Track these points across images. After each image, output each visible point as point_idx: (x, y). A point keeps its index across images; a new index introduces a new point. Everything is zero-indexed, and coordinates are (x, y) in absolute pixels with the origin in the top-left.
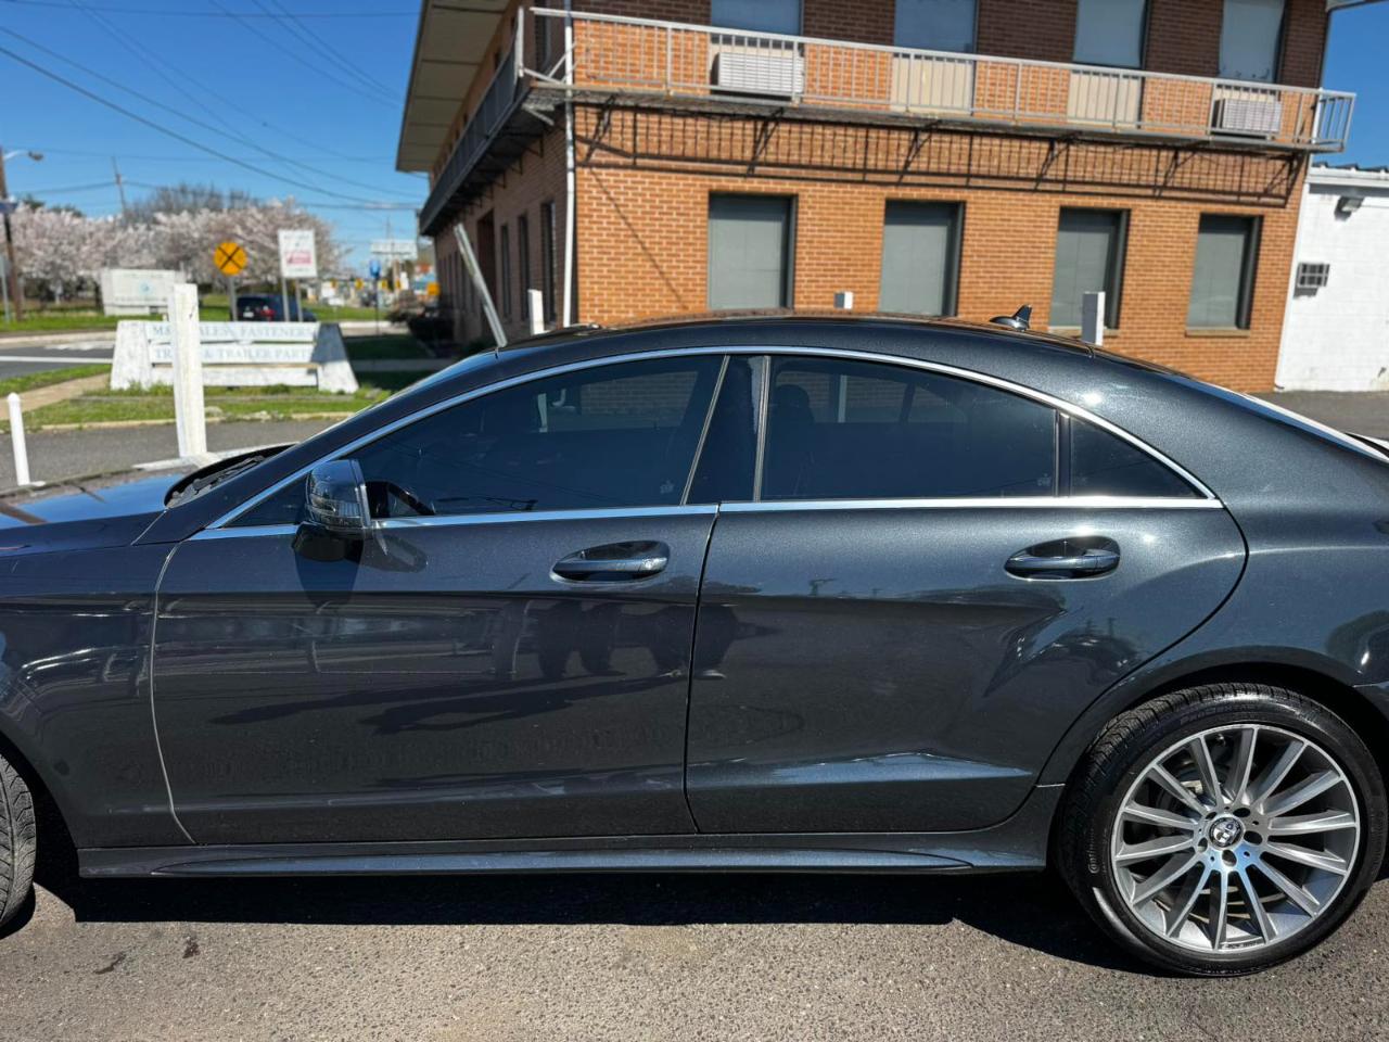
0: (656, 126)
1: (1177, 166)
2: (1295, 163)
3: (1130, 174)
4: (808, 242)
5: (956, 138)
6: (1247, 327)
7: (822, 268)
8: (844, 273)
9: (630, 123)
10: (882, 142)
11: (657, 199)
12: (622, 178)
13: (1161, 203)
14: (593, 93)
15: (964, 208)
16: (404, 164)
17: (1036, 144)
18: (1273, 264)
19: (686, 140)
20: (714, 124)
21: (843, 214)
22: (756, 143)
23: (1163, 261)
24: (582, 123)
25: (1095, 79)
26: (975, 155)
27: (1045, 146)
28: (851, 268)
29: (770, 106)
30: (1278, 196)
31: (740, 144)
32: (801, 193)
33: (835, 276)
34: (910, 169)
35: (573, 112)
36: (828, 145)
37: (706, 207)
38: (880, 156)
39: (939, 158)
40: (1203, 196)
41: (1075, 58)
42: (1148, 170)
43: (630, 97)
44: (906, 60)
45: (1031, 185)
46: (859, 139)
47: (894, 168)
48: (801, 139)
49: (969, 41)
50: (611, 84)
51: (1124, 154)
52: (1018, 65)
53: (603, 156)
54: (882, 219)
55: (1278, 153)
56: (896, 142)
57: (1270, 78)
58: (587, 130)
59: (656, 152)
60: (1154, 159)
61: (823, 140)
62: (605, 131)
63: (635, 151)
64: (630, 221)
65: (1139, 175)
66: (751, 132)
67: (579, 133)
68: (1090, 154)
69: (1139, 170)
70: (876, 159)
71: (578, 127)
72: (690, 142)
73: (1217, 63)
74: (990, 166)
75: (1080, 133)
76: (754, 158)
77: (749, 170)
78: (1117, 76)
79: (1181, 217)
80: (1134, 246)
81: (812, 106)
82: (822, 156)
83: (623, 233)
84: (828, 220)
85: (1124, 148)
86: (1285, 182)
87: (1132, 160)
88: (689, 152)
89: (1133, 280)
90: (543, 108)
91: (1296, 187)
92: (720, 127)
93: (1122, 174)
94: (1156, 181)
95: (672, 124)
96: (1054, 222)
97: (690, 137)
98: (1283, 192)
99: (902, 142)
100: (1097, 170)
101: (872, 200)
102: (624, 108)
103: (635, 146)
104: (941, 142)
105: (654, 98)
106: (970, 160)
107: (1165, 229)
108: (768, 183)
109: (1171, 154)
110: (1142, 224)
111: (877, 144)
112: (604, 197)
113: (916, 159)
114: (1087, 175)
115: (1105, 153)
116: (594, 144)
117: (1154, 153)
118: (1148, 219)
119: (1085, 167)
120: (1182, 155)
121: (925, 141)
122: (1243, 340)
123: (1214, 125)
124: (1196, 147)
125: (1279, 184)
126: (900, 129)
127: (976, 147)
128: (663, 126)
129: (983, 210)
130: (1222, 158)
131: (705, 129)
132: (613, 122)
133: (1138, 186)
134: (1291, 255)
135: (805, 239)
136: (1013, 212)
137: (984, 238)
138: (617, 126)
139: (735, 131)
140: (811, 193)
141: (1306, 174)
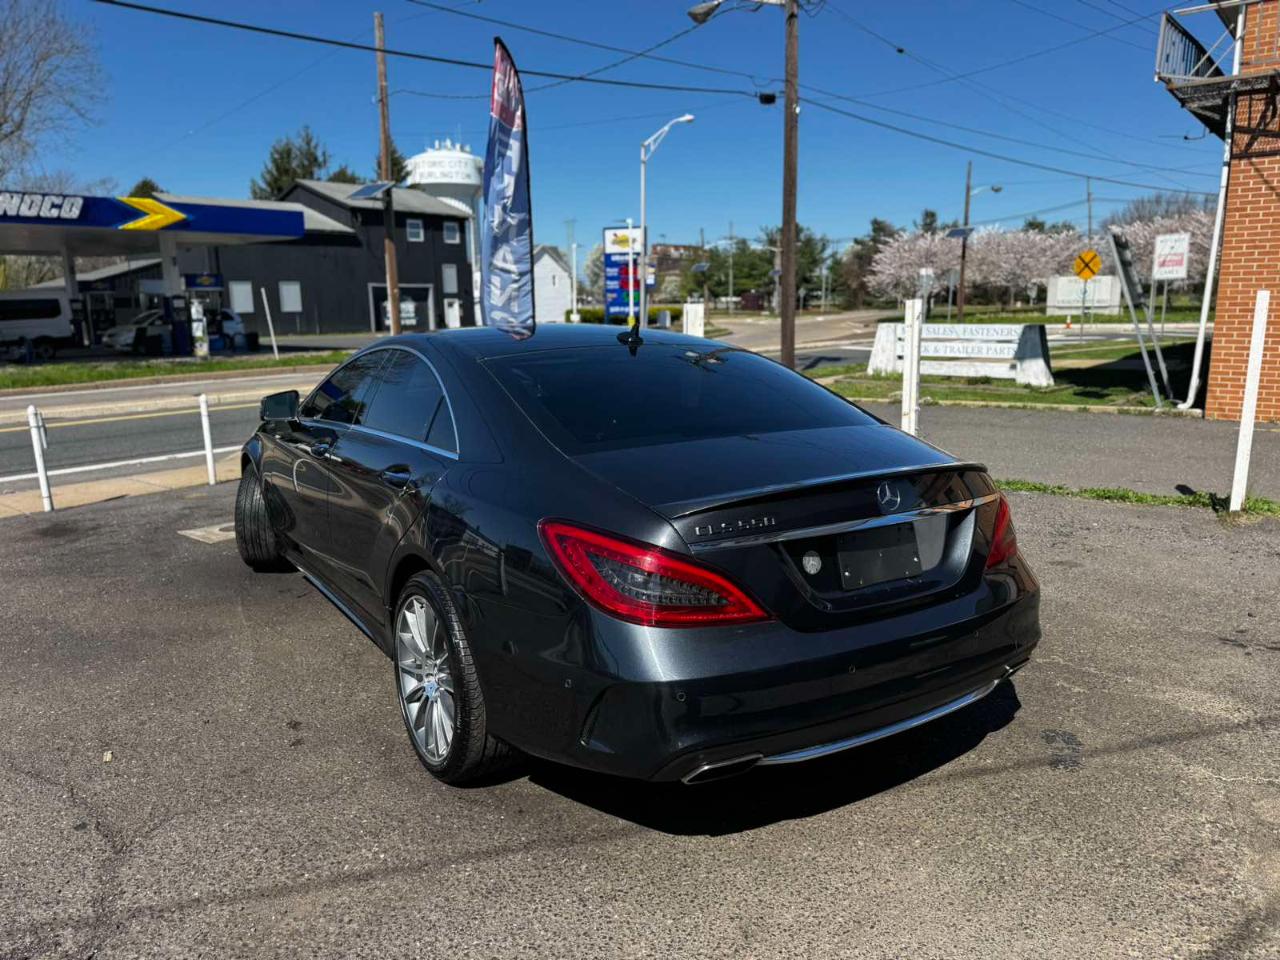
24: (1246, 112)
35: (1236, 103)
58: (1251, 119)
62: (1273, 116)
67: (1240, 124)
71: (1239, 117)
112: (1264, 187)
116: (1258, 132)
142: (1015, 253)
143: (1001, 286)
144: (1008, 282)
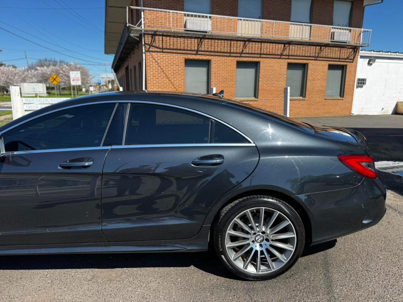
0: (169, 40)
1: (321, 51)
2: (355, 50)
3: (308, 53)
4: (214, 73)
5: (257, 43)
6: (343, 97)
7: (218, 81)
8: (225, 82)
9: (161, 39)
10: (235, 45)
11: (170, 61)
12: (159, 55)
13: (317, 61)
14: (150, 31)
15: (260, 63)
16: (107, 52)
17: (280, 45)
18: (350, 79)
19: (178, 44)
20: (186, 40)
21: (224, 65)
22: (198, 45)
23: (318, 78)
24: (147, 39)
25: (296, 26)
26: (262, 48)
27: (283, 45)
28: (227, 81)
29: (202, 35)
30: (351, 59)
31: (193, 45)
32: (212, 59)
33: (222, 83)
34: (243, 52)
35: (144, 36)
36: (219, 45)
37: (184, 63)
38: (235, 49)
39: (252, 49)
40: (329, 59)
41: (291, 20)
42: (313, 52)
43: (160, 32)
44: (241, 21)
45: (279, 57)
46: (228, 44)
47: (239, 52)
48: (211, 44)
49: (260, 15)
50: (155, 28)
51: (306, 48)
52: (273, 22)
53: (153, 49)
54: (236, 67)
55: (351, 47)
56: (239, 45)
57: (348, 25)
58: (148, 41)
59: (169, 48)
60: (315, 49)
61: (218, 44)
62: (154, 42)
63: (163, 47)
64: (162, 67)
65: (310, 53)
66: (197, 42)
67: (146, 42)
68: (296, 48)
69: (310, 52)
70: (234, 50)
71: (146, 40)
72: (179, 45)
73: (332, 21)
74: (267, 51)
75: (292, 41)
76: (198, 49)
77: (196, 53)
78: (302, 25)
79: (323, 66)
80: (309, 74)
81: (214, 34)
82: (218, 49)
83: (160, 71)
84: (220, 67)
85: (306, 46)
86: (353, 55)
87: (308, 49)
88: (179, 48)
89: (309, 84)
90: (136, 35)
91: (356, 56)
92: (187, 40)
93: (305, 53)
94: (315, 55)
95: (173, 39)
96: (286, 67)
97: (179, 43)
98: (352, 58)
99: (241, 45)
100: (298, 52)
101: (233, 61)
102: (159, 35)
103: (163, 46)
104: (252, 44)
105: (167, 32)
106: (261, 49)
107: (318, 69)
108: (202, 57)
109: (320, 47)
110: (311, 67)
111: (234, 45)
112: (154, 60)
113: (245, 49)
114: (295, 53)
115: (300, 47)
116: (151, 45)
117: (315, 47)
118: (313, 66)
119: (295, 51)
120: (322, 48)
121: (248, 44)
122: (342, 101)
123: (331, 39)
124: (327, 45)
125: (351, 56)
126: (240, 41)
127: (262, 46)
128: (171, 40)
129: (265, 64)
130: (334, 49)
131: (183, 41)
132: (156, 39)
133: (310, 57)
134: (355, 76)
135: (213, 73)
136: (274, 65)
137: (266, 72)
138: (157, 40)
139: (192, 42)
140: (215, 59)
141: (359, 53)
142: (6, 74)
143: (2, 86)
144: (5, 84)
